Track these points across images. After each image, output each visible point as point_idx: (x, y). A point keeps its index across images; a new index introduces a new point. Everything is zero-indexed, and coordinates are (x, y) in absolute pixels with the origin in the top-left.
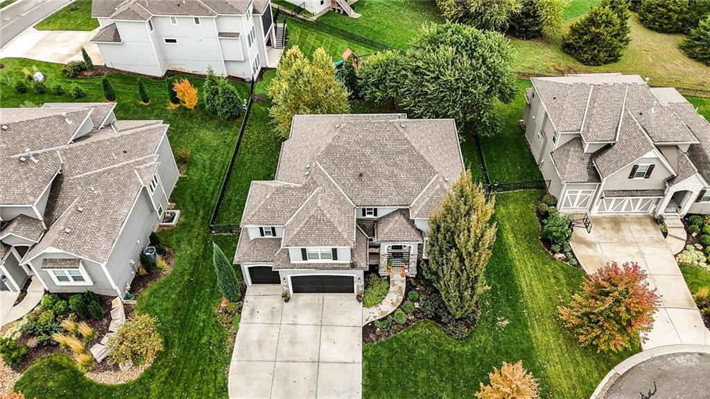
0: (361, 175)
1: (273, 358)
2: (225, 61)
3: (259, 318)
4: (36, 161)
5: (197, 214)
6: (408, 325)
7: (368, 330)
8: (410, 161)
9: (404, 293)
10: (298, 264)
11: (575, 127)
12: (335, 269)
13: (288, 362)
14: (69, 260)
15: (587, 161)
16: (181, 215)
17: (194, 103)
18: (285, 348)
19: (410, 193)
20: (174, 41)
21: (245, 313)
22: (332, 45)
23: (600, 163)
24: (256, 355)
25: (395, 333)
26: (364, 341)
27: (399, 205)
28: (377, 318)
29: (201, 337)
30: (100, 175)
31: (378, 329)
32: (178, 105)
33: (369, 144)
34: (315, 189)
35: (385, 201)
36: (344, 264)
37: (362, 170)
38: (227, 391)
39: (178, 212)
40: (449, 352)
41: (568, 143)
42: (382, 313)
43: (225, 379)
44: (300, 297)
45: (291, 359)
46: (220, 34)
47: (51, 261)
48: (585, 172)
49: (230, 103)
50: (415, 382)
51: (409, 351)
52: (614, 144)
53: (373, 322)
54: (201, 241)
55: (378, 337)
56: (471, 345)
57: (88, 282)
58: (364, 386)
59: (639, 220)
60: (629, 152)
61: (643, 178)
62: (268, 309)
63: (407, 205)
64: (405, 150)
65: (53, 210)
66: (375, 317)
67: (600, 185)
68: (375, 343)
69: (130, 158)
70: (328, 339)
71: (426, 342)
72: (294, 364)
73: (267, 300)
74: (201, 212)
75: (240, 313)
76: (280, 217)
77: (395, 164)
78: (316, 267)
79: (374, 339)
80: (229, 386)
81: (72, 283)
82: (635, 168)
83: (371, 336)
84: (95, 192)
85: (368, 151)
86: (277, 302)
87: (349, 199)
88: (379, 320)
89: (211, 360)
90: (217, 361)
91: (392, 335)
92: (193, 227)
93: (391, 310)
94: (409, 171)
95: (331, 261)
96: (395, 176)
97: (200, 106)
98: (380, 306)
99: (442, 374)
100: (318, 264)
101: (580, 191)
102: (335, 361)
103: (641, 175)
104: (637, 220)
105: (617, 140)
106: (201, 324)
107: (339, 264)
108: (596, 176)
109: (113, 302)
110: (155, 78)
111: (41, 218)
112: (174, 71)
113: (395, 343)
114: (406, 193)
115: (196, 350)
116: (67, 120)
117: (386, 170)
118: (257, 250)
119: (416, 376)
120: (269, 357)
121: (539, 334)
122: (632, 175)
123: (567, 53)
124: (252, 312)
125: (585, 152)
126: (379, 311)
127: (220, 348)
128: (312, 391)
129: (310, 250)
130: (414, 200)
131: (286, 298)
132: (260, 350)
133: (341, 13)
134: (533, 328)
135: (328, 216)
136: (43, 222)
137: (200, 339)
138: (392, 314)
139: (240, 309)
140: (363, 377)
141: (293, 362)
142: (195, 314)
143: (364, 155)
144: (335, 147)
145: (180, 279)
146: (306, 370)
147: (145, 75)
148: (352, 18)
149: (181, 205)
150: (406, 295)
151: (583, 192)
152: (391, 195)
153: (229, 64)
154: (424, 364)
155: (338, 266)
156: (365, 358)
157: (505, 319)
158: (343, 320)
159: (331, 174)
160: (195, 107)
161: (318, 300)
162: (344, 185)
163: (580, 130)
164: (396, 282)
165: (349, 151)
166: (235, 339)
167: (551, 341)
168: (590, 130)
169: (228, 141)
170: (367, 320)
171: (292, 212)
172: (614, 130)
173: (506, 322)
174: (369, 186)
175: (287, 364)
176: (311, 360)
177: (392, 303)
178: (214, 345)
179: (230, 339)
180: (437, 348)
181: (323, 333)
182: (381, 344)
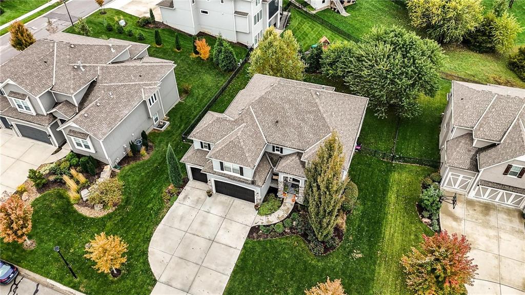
0: (277, 122)
1: (186, 230)
2: (236, 31)
3: (188, 202)
4: (83, 70)
5: (180, 127)
6: (283, 235)
7: (254, 230)
8: (314, 120)
9: (289, 212)
10: (218, 172)
11: (470, 124)
12: (241, 182)
13: (194, 235)
14: (83, 133)
15: (473, 153)
16: (170, 125)
17: (207, 56)
18: (196, 226)
19: (308, 143)
20: (207, 13)
21: (181, 196)
22: (319, 33)
23: (482, 157)
24: (176, 225)
25: (272, 238)
26: (248, 236)
27: (297, 149)
28: (263, 224)
29: (149, 203)
30: (118, 87)
31: (261, 231)
32: (197, 56)
33: (289, 101)
34: (241, 124)
35: (288, 144)
36: (247, 180)
37: (279, 119)
38: (150, 241)
39: (168, 123)
40: (305, 262)
41: (462, 136)
42: (268, 221)
43: (152, 234)
44: (219, 196)
45: (196, 233)
46: (236, 12)
47: (74, 132)
48: (468, 161)
49: (227, 60)
50: (272, 275)
51: (276, 252)
52: (498, 144)
53: (259, 226)
54: (174, 145)
55: (259, 236)
56: (325, 262)
57: (92, 150)
58: (236, 265)
59: (508, 212)
60: (507, 153)
61: (516, 177)
62: (196, 198)
63: (303, 150)
64: (313, 111)
65: (85, 102)
66: (262, 223)
67: (478, 174)
68: (255, 240)
69: (142, 80)
70: (225, 228)
71: (292, 250)
72: (198, 237)
73: (198, 192)
74: (183, 127)
75: (178, 196)
76: (214, 138)
77: (303, 120)
78: (229, 177)
79: (255, 237)
80: (152, 238)
81: (84, 149)
82: (509, 167)
83: (254, 234)
84: (112, 96)
85: (287, 106)
86: (203, 195)
87: (264, 137)
88: (264, 226)
89: (148, 219)
90: (152, 221)
91: (269, 238)
92: (174, 135)
93: (276, 221)
94: (312, 126)
95: (239, 175)
96: (301, 128)
97: (210, 59)
98: (269, 217)
99: (293, 275)
100: (231, 176)
101: (462, 176)
102: (224, 243)
103: (514, 174)
104: (506, 211)
105: (502, 142)
106: (152, 196)
107: (244, 179)
108: (475, 167)
109: (105, 167)
110: (191, 35)
111: (77, 105)
112: (204, 33)
113: (268, 244)
114: (305, 142)
115: (143, 211)
116: (112, 49)
117: (295, 122)
118: (197, 157)
119: (274, 271)
120: (184, 228)
121: (383, 271)
122: (506, 172)
123: (511, 70)
124: (185, 197)
125: (474, 146)
126: (267, 220)
127: (157, 214)
128: (201, 258)
129: (226, 164)
130: (309, 147)
131: (210, 194)
132: (180, 222)
133: (336, 11)
134: (380, 266)
135: (242, 144)
136: (77, 108)
137: (147, 205)
138: (274, 224)
139: (179, 193)
140: (238, 259)
141: (197, 236)
142: (151, 188)
143: (283, 108)
144: (265, 98)
145: (151, 164)
146: (203, 243)
147: (185, 33)
148: (342, 16)
149: (172, 119)
150: (290, 215)
151: (464, 177)
152: (294, 140)
153: (239, 34)
154: (284, 265)
155: (243, 180)
156: (244, 247)
157: (360, 253)
158: (240, 219)
159: (257, 117)
160: (207, 59)
161: (230, 201)
162: (263, 126)
163: (473, 128)
164: (287, 204)
165: (274, 103)
166: (168, 211)
167: (390, 280)
168: (481, 129)
169: (219, 85)
170: (256, 223)
171: (222, 136)
172: (502, 134)
173: (360, 255)
174: (281, 131)
176: (208, 238)
177: (278, 217)
178: (154, 211)
179: (165, 210)
180: (298, 257)
181: (224, 223)
182: (259, 242)
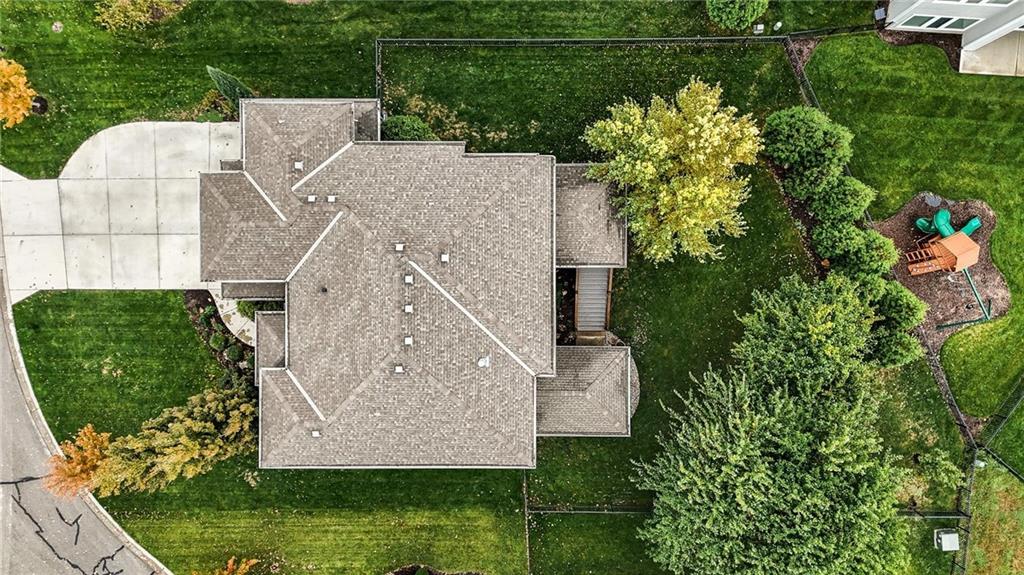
0: (325, 290)
1: (159, 175)
3: (218, 148)
7: (204, 297)
13: (157, 195)
18: (175, 188)
21: (225, 126)
24: (163, 153)
26: (189, 291)
28: (219, 309)
31: (202, 310)
37: (331, 292)
38: (115, 124)
42: (228, 317)
43: (129, 119)
45: (159, 198)
53: (213, 303)
55: (193, 311)
66: (222, 307)
68: (184, 307)
70: (189, 244)
72: (154, 203)
75: (225, 119)
77: (338, 351)
79: (190, 305)
83: (194, 301)
85: (355, 303)
87: (295, 271)
88: (216, 312)
90: (152, 104)
93: (234, 330)
102: (162, 256)
114: (303, 364)
117: (331, 333)
120: (162, 170)
124: (228, 136)
127: (171, 104)
130: (295, 375)
132: (169, 157)
134: (250, 516)
138: (227, 331)
141: (157, 202)
143: (350, 296)
146: (146, 218)
156: (166, 293)
162: (312, 262)
166: (184, 120)
170: (217, 295)
173: (253, 483)
175: (154, 194)
176: (160, 223)
179: (184, 115)
182: (183, 314)
